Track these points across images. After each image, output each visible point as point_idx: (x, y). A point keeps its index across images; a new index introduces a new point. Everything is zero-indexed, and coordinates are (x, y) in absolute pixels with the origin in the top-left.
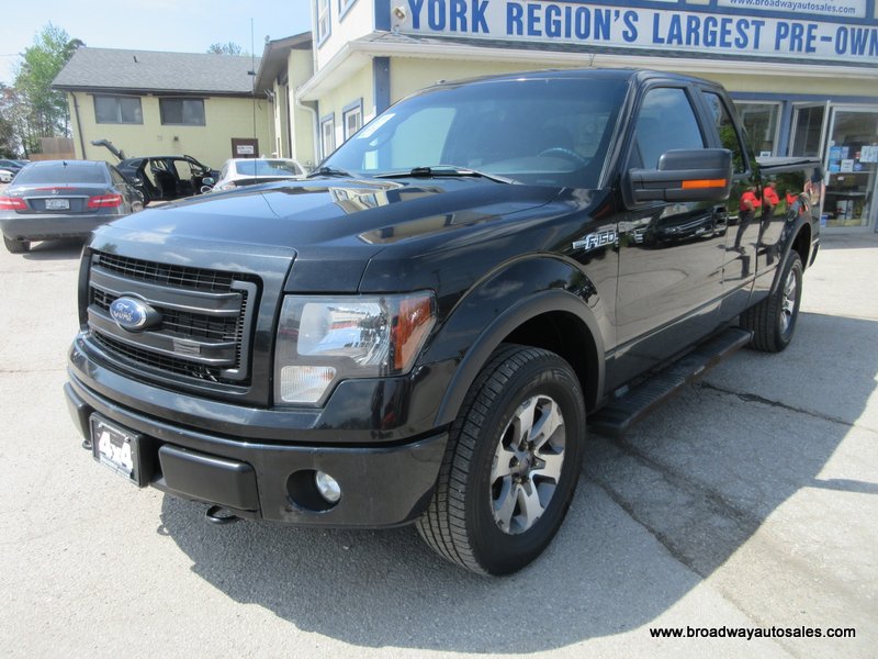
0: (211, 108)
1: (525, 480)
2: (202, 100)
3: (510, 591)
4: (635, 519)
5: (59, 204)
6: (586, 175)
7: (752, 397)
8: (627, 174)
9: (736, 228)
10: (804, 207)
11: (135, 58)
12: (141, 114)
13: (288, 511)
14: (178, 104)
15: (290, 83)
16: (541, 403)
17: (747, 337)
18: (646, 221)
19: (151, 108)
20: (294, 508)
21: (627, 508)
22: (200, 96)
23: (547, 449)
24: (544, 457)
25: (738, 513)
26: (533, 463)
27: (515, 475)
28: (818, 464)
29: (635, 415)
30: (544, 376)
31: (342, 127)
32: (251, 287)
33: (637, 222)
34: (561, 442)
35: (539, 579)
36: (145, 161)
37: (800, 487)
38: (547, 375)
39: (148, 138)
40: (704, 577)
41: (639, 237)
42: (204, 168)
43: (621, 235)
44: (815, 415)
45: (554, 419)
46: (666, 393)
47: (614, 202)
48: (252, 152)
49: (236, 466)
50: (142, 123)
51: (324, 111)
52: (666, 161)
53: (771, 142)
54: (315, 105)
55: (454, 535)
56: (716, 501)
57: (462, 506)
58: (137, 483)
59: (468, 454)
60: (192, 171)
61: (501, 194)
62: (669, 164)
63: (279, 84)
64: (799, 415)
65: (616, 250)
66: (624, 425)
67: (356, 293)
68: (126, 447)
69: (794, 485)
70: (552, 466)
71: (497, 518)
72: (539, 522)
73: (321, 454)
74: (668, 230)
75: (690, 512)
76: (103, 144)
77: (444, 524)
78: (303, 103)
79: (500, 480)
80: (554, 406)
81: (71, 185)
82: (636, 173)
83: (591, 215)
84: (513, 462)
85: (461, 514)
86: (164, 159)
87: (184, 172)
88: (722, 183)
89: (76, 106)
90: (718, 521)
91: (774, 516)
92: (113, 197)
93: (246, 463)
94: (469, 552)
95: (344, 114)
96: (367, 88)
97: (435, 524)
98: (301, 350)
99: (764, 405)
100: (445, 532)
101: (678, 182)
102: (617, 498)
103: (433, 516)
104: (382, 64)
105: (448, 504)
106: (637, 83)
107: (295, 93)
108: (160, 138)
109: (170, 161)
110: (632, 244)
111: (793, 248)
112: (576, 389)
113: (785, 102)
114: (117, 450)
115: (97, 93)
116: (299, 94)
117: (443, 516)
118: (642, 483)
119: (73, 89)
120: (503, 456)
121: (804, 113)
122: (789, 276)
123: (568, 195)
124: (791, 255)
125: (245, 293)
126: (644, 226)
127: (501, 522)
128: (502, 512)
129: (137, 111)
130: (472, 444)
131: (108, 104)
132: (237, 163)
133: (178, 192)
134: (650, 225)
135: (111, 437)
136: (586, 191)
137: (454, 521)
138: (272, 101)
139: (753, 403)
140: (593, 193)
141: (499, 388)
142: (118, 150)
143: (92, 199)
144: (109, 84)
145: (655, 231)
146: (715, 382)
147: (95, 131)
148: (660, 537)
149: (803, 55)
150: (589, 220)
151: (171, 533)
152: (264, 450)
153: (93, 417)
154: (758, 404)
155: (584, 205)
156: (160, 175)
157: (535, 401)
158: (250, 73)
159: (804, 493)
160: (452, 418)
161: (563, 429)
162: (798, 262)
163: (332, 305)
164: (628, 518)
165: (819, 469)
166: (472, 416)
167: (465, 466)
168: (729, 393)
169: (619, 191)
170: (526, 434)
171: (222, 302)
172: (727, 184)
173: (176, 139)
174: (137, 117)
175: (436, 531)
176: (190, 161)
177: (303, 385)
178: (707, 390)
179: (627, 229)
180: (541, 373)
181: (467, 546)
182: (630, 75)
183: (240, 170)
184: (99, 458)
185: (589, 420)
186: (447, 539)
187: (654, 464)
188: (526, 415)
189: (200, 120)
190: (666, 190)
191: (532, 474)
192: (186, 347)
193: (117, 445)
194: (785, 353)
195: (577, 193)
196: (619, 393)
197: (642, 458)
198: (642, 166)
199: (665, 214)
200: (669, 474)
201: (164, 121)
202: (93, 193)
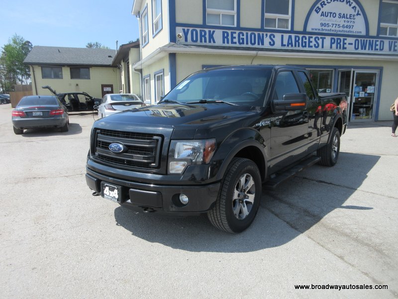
0: (93, 72)
1: (243, 202)
2: (89, 68)
3: (239, 238)
4: (279, 218)
5: (38, 114)
6: (259, 102)
7: (321, 182)
8: (273, 102)
9: (313, 120)
10: (339, 112)
11: (59, 50)
12: (62, 74)
13: (172, 207)
14: (78, 70)
15: (130, 61)
16: (247, 177)
17: (318, 159)
18: (281, 117)
19: (66, 72)
20: (174, 206)
21: (276, 215)
22: (88, 67)
23: (249, 192)
24: (248, 195)
25: (314, 216)
26: (245, 197)
27: (240, 200)
28: (343, 201)
29: (278, 183)
30: (248, 167)
31: (154, 80)
32: (160, 138)
33: (277, 118)
34: (254, 190)
35: (248, 234)
36: (65, 94)
37: (336, 208)
38: (249, 167)
39: (66, 84)
40: (302, 233)
41: (278, 123)
42: (91, 98)
43: (271, 122)
44: (344, 187)
45: (251, 183)
46: (289, 177)
47: (269, 111)
48: (110, 90)
49: (155, 193)
50: (62, 78)
51: (145, 73)
52: (285, 97)
53: (331, 85)
54: (141, 71)
55: (222, 217)
56: (307, 212)
57: (224, 207)
58: (120, 202)
59: (226, 190)
60: (86, 99)
61: (232, 109)
62: (286, 98)
63: (124, 61)
64: (338, 187)
65: (270, 128)
66: (275, 186)
67: (193, 139)
68: (116, 191)
69: (334, 207)
70: (251, 198)
71: (235, 213)
72: (247, 217)
73: (183, 188)
74: (290, 120)
75: (298, 216)
76: (47, 87)
77: (218, 214)
78: (136, 70)
79: (235, 200)
80: (251, 178)
81: (41, 106)
82: (275, 101)
83: (261, 115)
84: (239, 195)
85: (224, 210)
86: (73, 94)
87: (82, 99)
88: (304, 104)
89: (34, 71)
90: (308, 218)
91: (326, 216)
92: (60, 111)
93: (159, 192)
94: (226, 223)
95: (155, 75)
96: (166, 65)
97: (215, 214)
98: (176, 157)
99: (325, 184)
100: (219, 216)
101: (290, 104)
102: (273, 212)
103: (215, 211)
104: (173, 56)
105: (220, 207)
106: (275, 70)
107: (132, 66)
108: (70, 85)
109: (76, 95)
110: (275, 125)
111: (335, 126)
112: (258, 172)
113: (335, 69)
114: (112, 193)
115: (43, 66)
116: (134, 67)
117: (218, 211)
118: (282, 208)
119: (33, 64)
120: (236, 193)
121: (343, 73)
122: (334, 138)
123: (254, 109)
124: (334, 130)
125: (157, 140)
126: (280, 119)
127: (236, 214)
128: (236, 211)
129: (60, 73)
130: (227, 187)
131: (47, 70)
132: (111, 96)
133: (80, 107)
134: (282, 118)
135: (109, 188)
136: (260, 107)
137: (222, 212)
138: (119, 68)
139: (321, 183)
140: (262, 108)
141: (234, 170)
142: (54, 90)
143: (52, 112)
144: (48, 62)
145: (284, 121)
146: (308, 177)
147: (42, 82)
148: (288, 223)
149: (342, 51)
150: (260, 117)
151: (121, 225)
152: (165, 188)
153: (102, 182)
154: (323, 184)
155: (259, 112)
156: (71, 100)
157: (245, 175)
158: (110, 57)
159: (336, 210)
160: (222, 178)
161: (254, 186)
162: (337, 132)
163: (184, 143)
164: (276, 217)
165: (343, 203)
166: (227, 178)
167: (225, 194)
168: (313, 180)
169: (270, 107)
170: (243, 186)
171: (150, 143)
172: (306, 104)
173: (77, 85)
174: (60, 76)
175: (216, 216)
176: (85, 95)
177: (177, 168)
178: (305, 180)
179: (273, 120)
180: (247, 166)
181: (226, 220)
182: (272, 68)
183: (112, 99)
184: (104, 196)
185: (262, 185)
186: (219, 219)
187: (285, 203)
188: (243, 180)
189: (88, 77)
190: (286, 107)
191: (245, 200)
192: (138, 158)
193: (111, 191)
194: (334, 167)
195: (257, 108)
196: (273, 176)
197: (281, 201)
198: (278, 99)
199: (288, 114)
200: (291, 205)
201: (72, 77)
202: (52, 109)
